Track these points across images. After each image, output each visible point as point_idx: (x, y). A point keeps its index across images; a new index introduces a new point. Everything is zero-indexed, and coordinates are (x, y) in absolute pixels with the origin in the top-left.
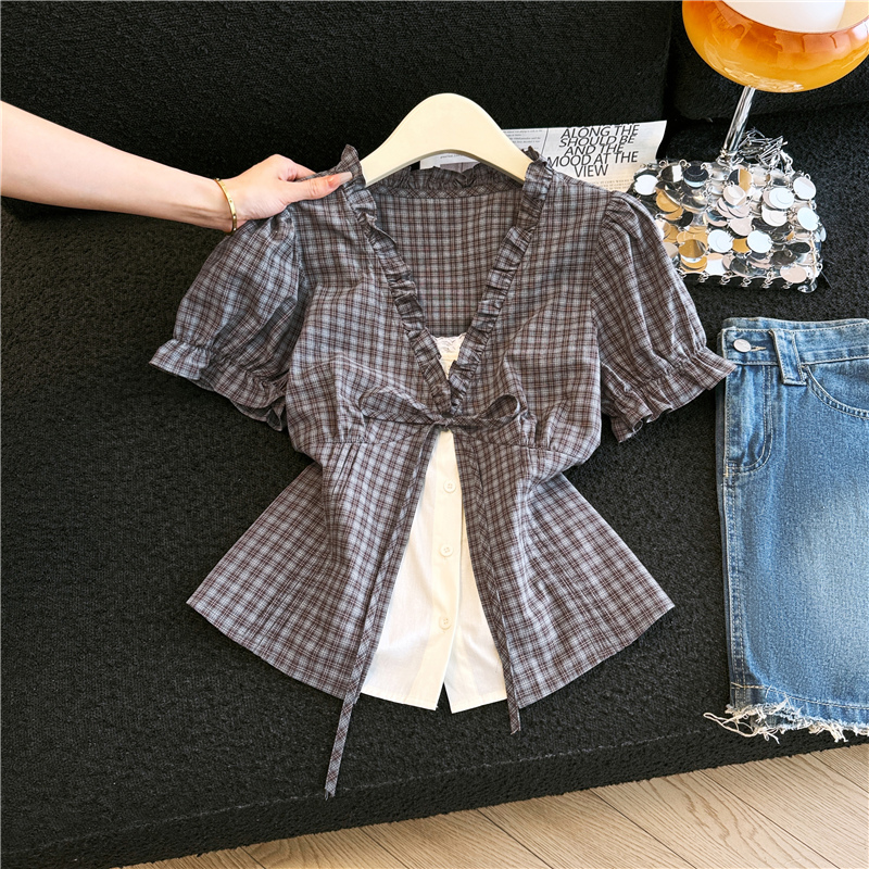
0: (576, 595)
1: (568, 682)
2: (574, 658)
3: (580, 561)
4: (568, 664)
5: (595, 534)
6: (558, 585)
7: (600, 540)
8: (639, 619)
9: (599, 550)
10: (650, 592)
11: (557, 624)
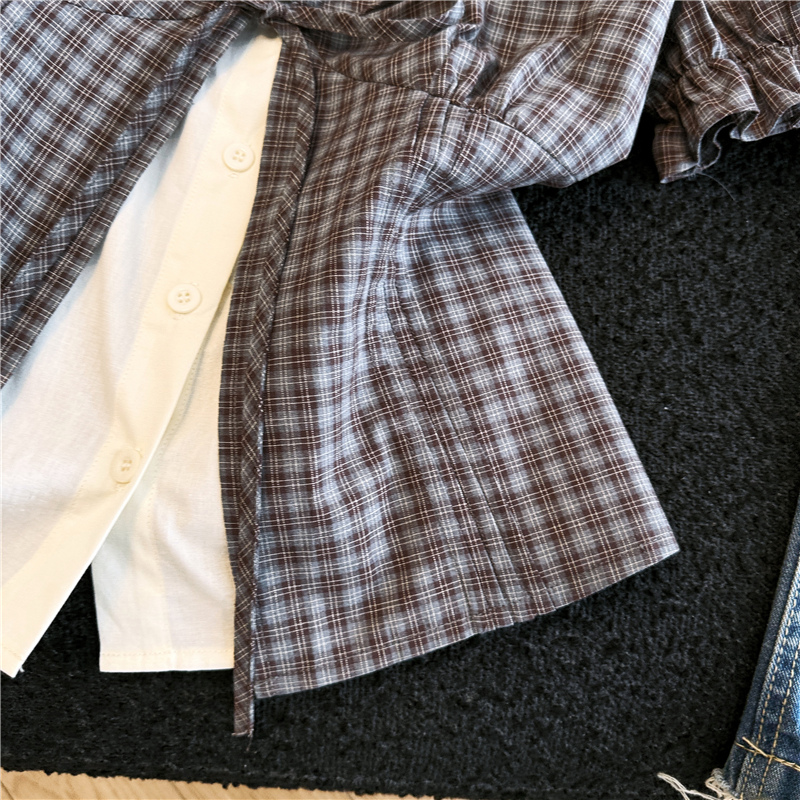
0: (455, 471)
1: (384, 663)
2: (412, 615)
3: (488, 396)
4: (395, 624)
5: (542, 343)
6: (421, 439)
7: (548, 359)
8: (589, 561)
9: (539, 380)
10: (631, 506)
11: (396, 526)
